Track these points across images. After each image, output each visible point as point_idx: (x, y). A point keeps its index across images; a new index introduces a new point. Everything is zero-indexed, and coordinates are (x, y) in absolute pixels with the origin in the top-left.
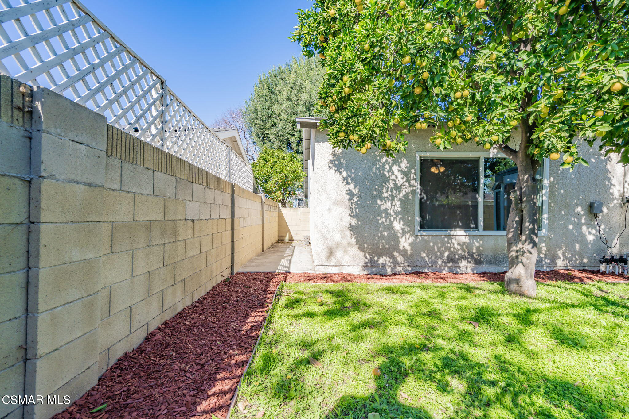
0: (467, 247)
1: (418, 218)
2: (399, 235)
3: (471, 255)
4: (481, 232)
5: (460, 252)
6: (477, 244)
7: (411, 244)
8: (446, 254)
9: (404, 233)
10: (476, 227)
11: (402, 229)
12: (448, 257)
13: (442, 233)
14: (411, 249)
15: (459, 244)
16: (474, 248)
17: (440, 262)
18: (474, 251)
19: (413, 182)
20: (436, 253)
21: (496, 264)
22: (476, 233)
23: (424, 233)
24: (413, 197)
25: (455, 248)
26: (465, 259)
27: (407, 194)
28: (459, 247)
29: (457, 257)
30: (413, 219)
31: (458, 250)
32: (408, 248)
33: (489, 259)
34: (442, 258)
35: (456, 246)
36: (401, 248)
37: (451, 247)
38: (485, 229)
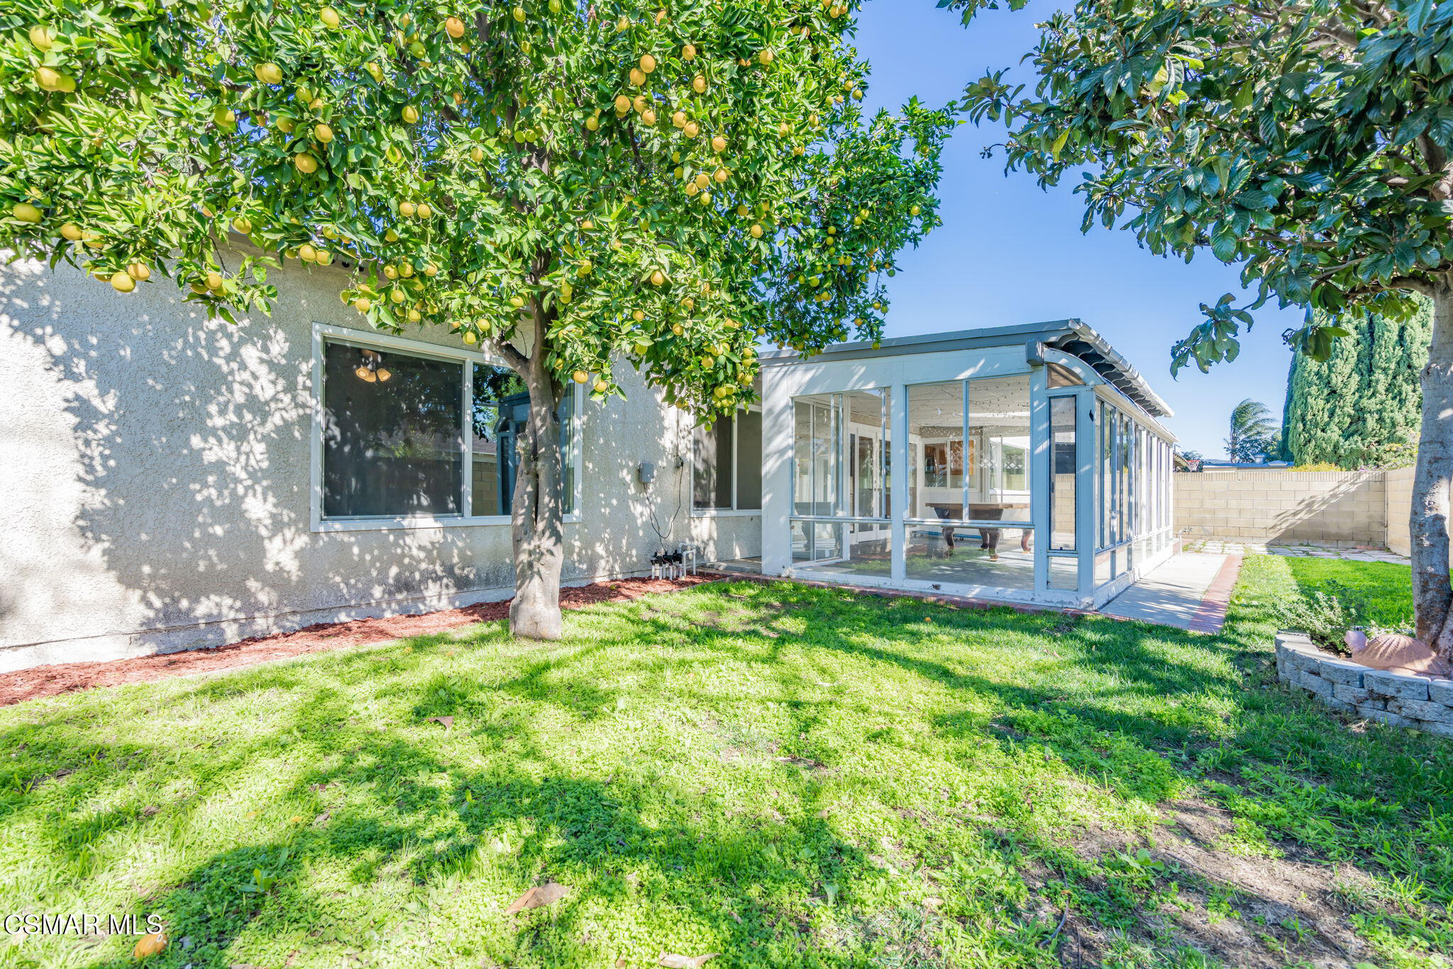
0: (437, 552)
1: (318, 489)
2: (264, 532)
3: (449, 571)
4: (468, 519)
5: (423, 566)
6: (460, 544)
7: (299, 554)
8: (394, 571)
9: (277, 526)
10: (459, 509)
11: (273, 516)
12: (398, 578)
13: (382, 525)
14: (301, 568)
15: (420, 548)
16: (455, 551)
17: (377, 592)
18: (456, 560)
19: (304, 396)
20: (368, 572)
21: (497, 583)
22: (457, 521)
23: (338, 526)
24: (306, 436)
25: (412, 557)
26: (438, 579)
27: (288, 425)
28: (422, 555)
29: (417, 576)
30: (306, 494)
31: (419, 561)
32: (291, 566)
33: (483, 576)
34: (382, 582)
35: (415, 552)
36: (270, 567)
37: (403, 555)
38: (476, 512)
